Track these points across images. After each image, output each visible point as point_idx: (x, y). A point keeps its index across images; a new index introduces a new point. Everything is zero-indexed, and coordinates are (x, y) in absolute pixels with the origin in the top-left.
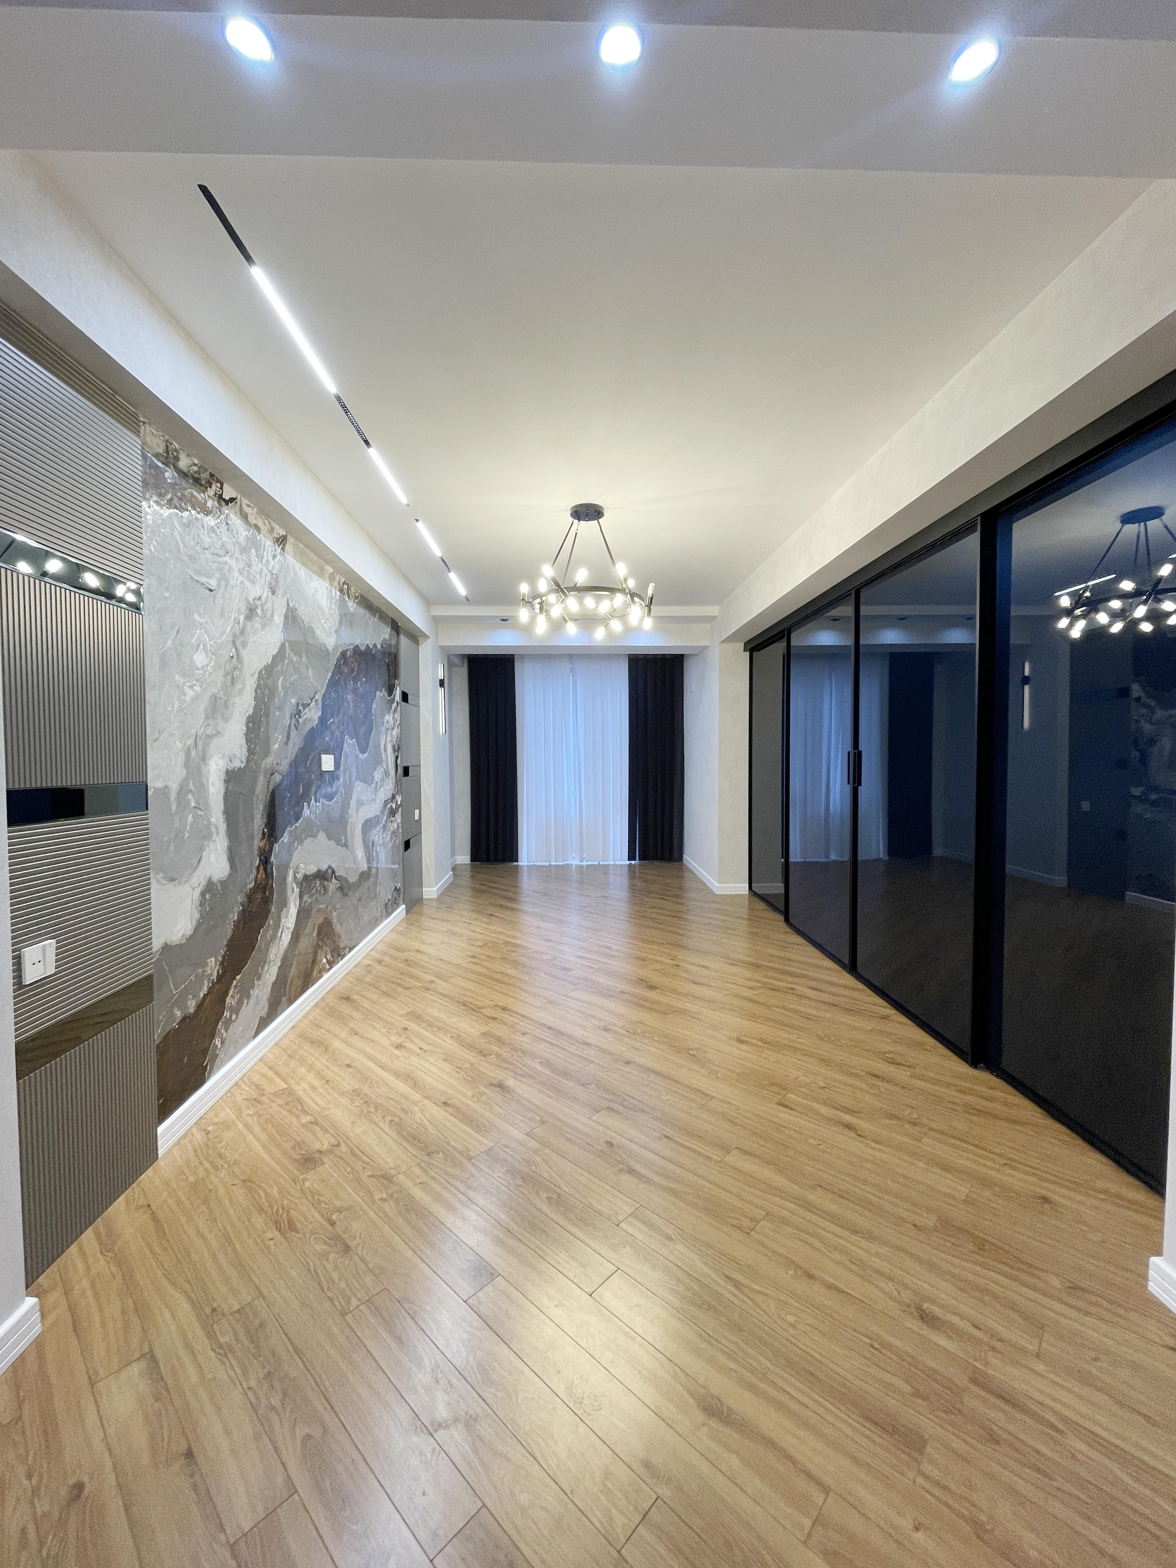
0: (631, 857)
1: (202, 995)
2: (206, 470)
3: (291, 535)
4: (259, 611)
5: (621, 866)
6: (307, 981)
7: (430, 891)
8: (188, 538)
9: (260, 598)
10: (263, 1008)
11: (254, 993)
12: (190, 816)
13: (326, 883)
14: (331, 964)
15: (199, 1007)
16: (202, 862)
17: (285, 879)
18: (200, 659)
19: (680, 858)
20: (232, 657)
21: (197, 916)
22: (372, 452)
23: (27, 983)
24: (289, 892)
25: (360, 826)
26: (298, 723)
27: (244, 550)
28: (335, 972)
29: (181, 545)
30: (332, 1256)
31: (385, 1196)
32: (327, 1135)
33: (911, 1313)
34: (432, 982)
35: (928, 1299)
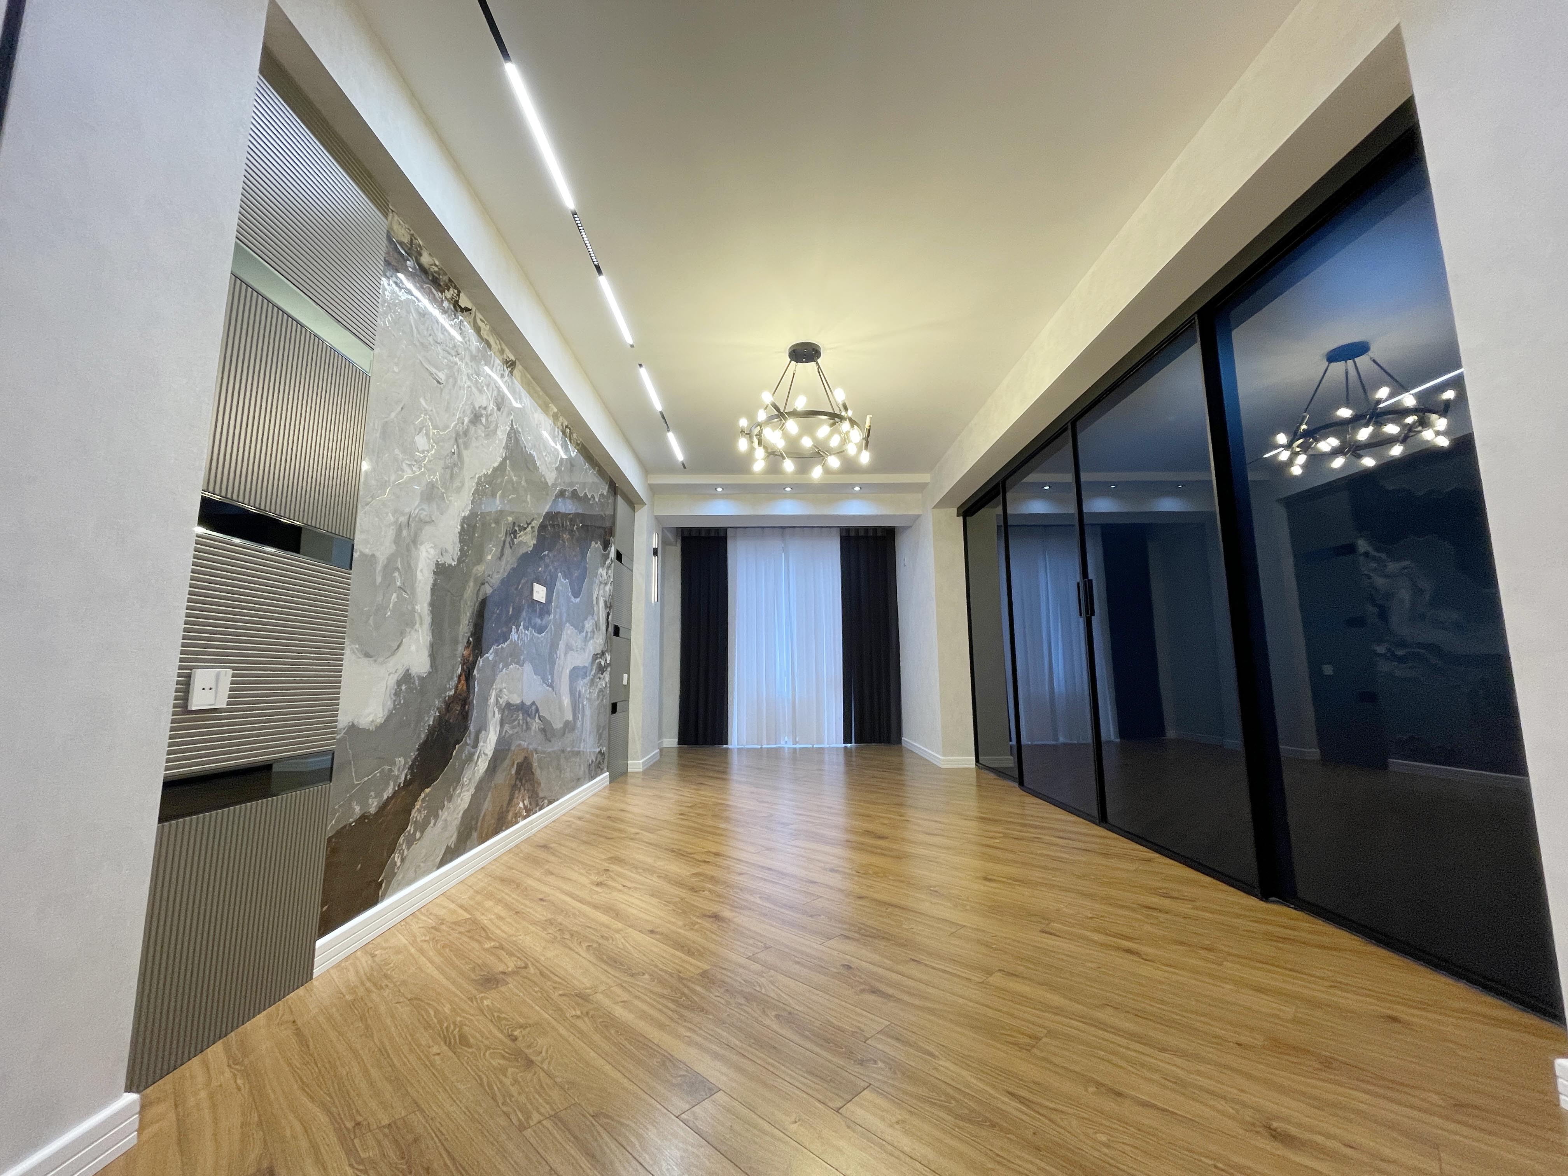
0: (847, 740)
1: (385, 797)
2: (445, 274)
3: (519, 361)
4: (484, 420)
5: (837, 748)
6: (501, 823)
7: (636, 764)
8: (422, 327)
9: (485, 408)
10: (451, 837)
11: (444, 815)
12: (395, 595)
13: (529, 719)
14: (529, 812)
15: (383, 808)
16: (401, 648)
17: (486, 700)
18: (421, 441)
19: (899, 741)
20: (454, 453)
21: (390, 704)
22: (603, 281)
23: (194, 708)
24: (490, 715)
25: (568, 671)
26: (513, 543)
27: (473, 358)
28: (531, 822)
29: (415, 330)
30: (510, 1070)
31: (578, 1013)
32: (514, 959)
33: (1257, 1132)
34: (637, 834)
35: (1277, 1118)
